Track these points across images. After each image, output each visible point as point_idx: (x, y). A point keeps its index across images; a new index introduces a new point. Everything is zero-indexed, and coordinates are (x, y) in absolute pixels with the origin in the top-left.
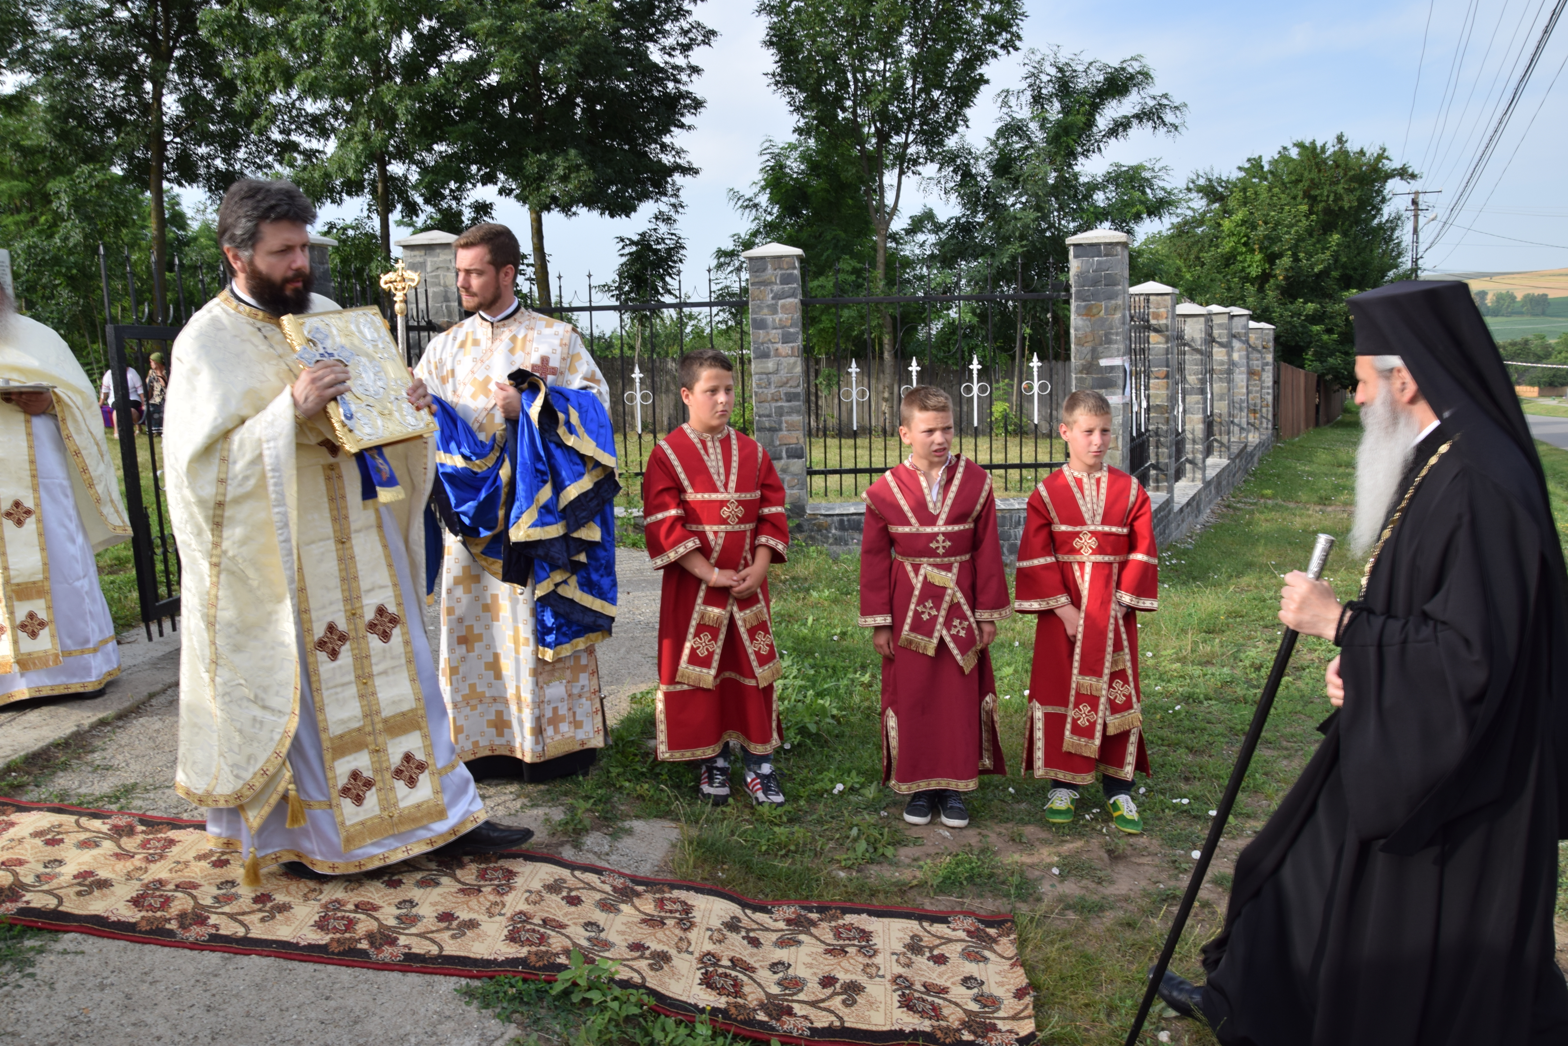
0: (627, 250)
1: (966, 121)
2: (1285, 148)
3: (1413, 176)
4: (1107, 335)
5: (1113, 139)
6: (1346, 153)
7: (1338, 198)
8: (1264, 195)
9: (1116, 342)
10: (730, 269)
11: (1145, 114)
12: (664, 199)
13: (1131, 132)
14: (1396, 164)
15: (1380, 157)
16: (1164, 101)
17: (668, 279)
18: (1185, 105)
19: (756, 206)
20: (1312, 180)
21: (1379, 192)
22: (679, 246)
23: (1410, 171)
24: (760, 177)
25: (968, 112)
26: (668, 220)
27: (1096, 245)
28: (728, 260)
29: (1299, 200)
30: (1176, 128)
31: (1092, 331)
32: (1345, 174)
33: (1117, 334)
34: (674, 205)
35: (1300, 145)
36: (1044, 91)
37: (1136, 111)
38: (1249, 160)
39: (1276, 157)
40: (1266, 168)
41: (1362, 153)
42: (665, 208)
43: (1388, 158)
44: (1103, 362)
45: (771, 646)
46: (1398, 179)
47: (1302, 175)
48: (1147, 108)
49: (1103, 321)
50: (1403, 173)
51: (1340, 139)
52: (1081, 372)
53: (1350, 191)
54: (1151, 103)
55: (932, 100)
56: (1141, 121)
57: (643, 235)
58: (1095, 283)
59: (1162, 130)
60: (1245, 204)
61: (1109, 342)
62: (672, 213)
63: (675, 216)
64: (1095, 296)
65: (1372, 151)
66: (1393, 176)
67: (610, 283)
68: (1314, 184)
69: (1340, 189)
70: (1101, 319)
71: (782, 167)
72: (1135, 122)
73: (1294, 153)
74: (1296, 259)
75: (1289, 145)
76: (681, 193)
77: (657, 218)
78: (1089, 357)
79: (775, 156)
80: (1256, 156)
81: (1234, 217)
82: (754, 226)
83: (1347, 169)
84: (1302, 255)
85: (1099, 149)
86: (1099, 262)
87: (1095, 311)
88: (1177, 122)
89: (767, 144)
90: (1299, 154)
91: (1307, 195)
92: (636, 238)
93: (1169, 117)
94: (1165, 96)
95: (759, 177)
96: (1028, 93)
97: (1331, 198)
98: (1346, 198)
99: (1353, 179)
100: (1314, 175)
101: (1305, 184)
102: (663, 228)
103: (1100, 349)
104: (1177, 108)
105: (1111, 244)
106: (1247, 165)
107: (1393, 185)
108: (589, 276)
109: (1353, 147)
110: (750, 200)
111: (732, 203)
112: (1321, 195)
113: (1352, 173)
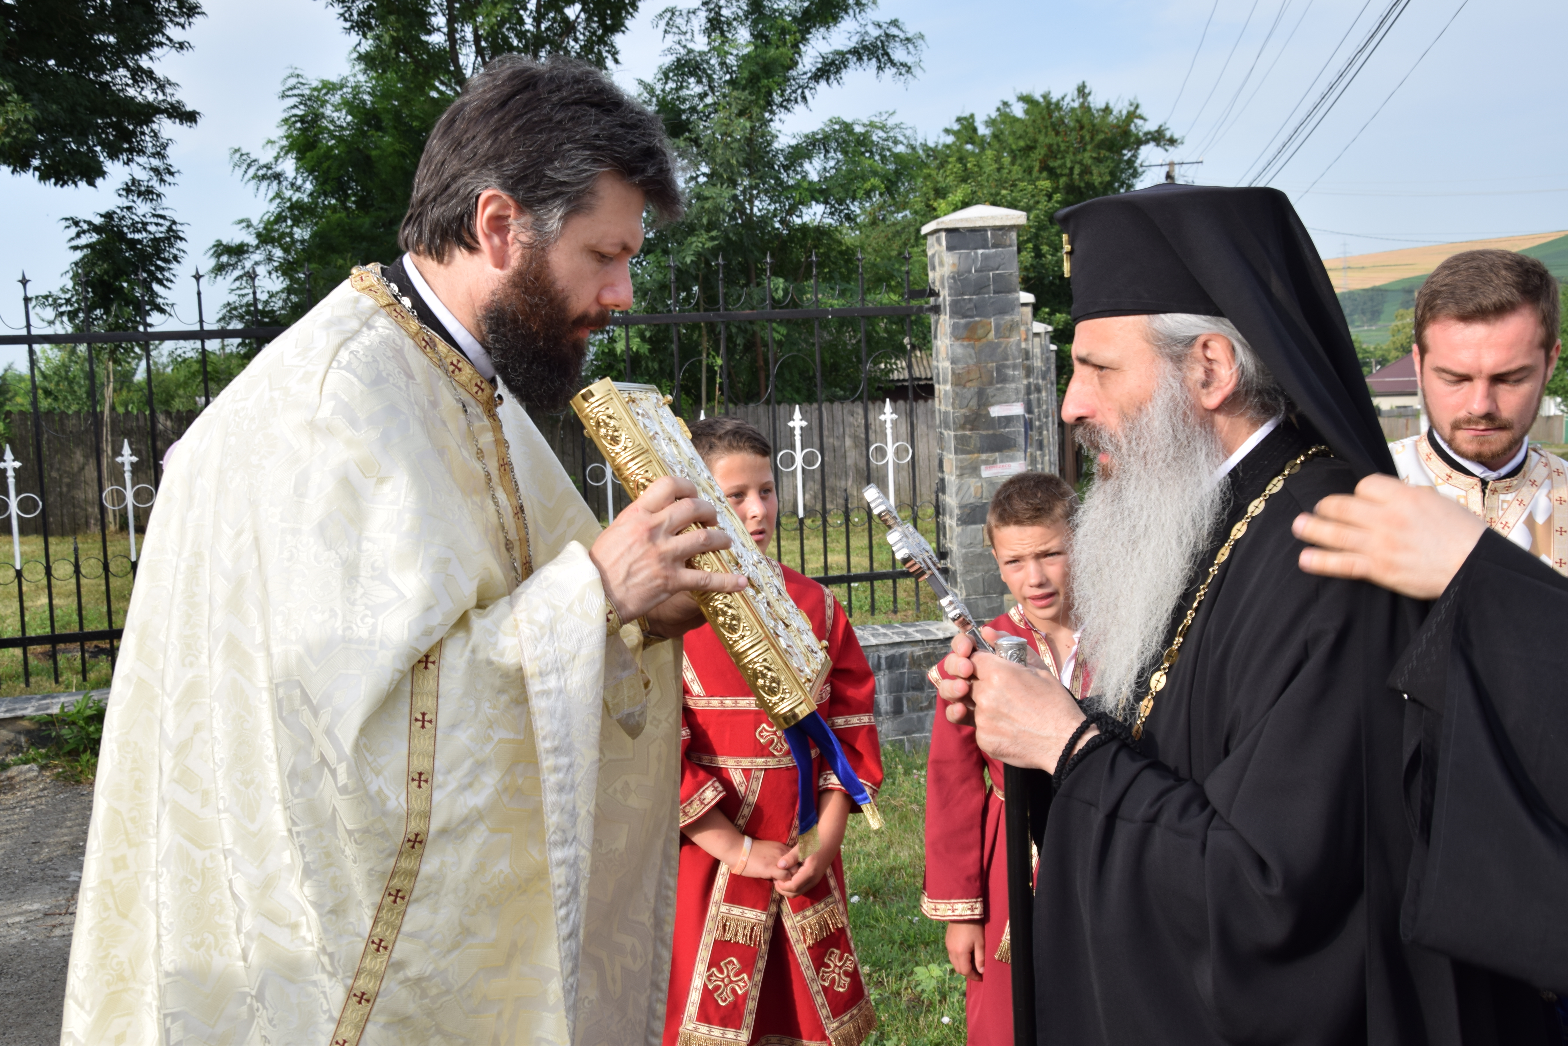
0: (84, 240)
1: (614, 54)
2: (1005, 104)
3: (1172, 141)
4: (999, 369)
5: (823, 83)
6: (1089, 109)
7: (1086, 171)
8: (990, 168)
9: (1013, 379)
10: (238, 273)
11: (865, 48)
12: (142, 160)
13: (844, 74)
14: (1151, 126)
15: (1132, 115)
16: (894, 31)
17: (156, 287)
18: (921, 37)
19: (278, 177)
20: (1050, 146)
21: (1130, 162)
22: (173, 235)
23: (1168, 134)
24: (282, 131)
25: (618, 39)
26: (148, 194)
27: (982, 230)
28: (233, 260)
29: (1035, 173)
30: (909, 69)
31: (978, 362)
32: (1092, 139)
33: (1015, 367)
34: (156, 170)
35: (1023, 99)
36: (725, 12)
37: (852, 44)
38: (959, 120)
39: (994, 114)
40: (983, 130)
41: (1107, 110)
42: (142, 175)
43: (1141, 117)
44: (996, 411)
45: (854, 975)
46: (1152, 145)
47: (1036, 141)
48: (869, 40)
49: (993, 347)
50: (1159, 137)
51: (1082, 91)
52: (963, 427)
53: (1098, 160)
54: (875, 32)
55: (566, 19)
56: (860, 59)
57: (109, 216)
58: (980, 288)
59: (890, 71)
60: (964, 180)
61: (1003, 379)
62: (155, 183)
63: (158, 188)
64: (980, 309)
65: (1120, 108)
66: (1147, 142)
67: (56, 292)
68: (1053, 152)
69: (1087, 157)
70: (990, 344)
71: (318, 117)
72: (853, 59)
73: (1018, 110)
74: (1039, 255)
75: (1012, 100)
76: (169, 151)
77: (128, 190)
78: (974, 404)
79: (305, 100)
80: (966, 114)
81: (951, 197)
82: (273, 208)
83: (1095, 130)
84: (1045, 248)
85: (804, 98)
86: (985, 257)
87: (980, 332)
88: (909, 60)
89: (292, 81)
90: (1027, 112)
91: (1045, 167)
92: (98, 221)
93: (898, 54)
94: (894, 23)
95: (278, 133)
96: (703, 14)
97: (1077, 171)
98: (1095, 171)
99: (1100, 146)
100: (1052, 139)
101: (1039, 153)
102: (143, 208)
103: (990, 391)
104: (908, 39)
105: (1002, 228)
106: (956, 127)
107: (1148, 154)
108: (24, 282)
109: (1097, 102)
110: (268, 167)
111: (239, 172)
112: (1063, 165)
113: (1101, 136)
